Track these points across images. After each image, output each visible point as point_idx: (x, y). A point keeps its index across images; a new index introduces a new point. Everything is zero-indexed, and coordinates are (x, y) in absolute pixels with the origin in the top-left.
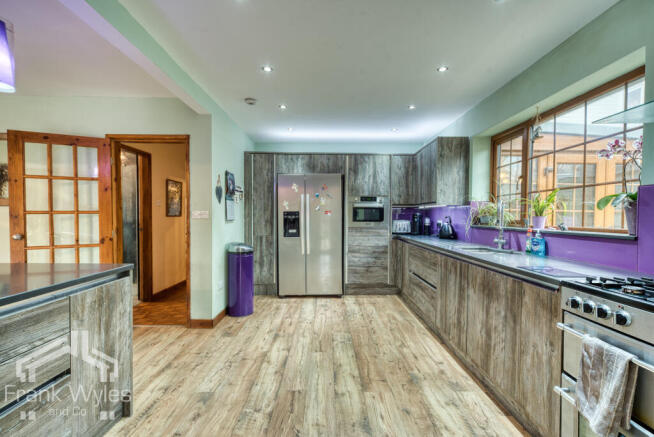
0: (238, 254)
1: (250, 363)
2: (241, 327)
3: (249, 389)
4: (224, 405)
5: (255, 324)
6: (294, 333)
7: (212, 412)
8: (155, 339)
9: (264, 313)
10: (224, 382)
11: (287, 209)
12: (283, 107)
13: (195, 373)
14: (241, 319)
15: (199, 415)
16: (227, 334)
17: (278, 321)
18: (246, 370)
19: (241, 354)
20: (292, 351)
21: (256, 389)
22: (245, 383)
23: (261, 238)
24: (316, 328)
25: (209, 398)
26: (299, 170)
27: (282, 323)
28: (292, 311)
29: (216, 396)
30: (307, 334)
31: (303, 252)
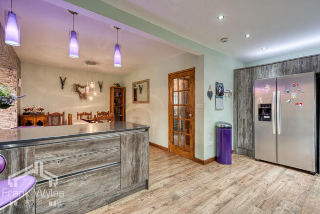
0: (222, 128)
1: (207, 191)
2: (218, 170)
3: (196, 206)
4: (180, 207)
5: (227, 170)
6: (248, 186)
7: (172, 207)
8: (179, 161)
9: (237, 166)
10: (188, 195)
11: (262, 102)
12: (248, 36)
13: (180, 184)
14: (221, 166)
15: (167, 204)
16: (208, 171)
17: (243, 174)
18: (202, 194)
19: (206, 185)
20: (238, 197)
21: (199, 208)
22: (197, 201)
23: (244, 120)
24: (269, 190)
25: (176, 199)
26: (273, 74)
27: (245, 177)
28: (259, 171)
29: (179, 200)
30: (258, 191)
31: (274, 132)
